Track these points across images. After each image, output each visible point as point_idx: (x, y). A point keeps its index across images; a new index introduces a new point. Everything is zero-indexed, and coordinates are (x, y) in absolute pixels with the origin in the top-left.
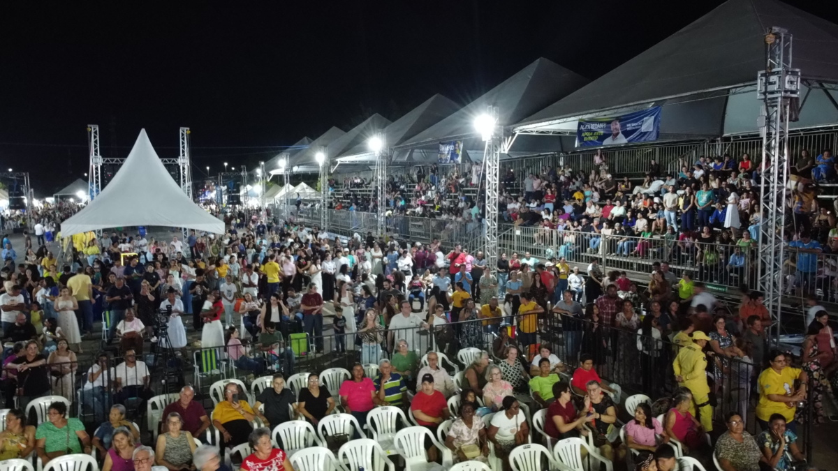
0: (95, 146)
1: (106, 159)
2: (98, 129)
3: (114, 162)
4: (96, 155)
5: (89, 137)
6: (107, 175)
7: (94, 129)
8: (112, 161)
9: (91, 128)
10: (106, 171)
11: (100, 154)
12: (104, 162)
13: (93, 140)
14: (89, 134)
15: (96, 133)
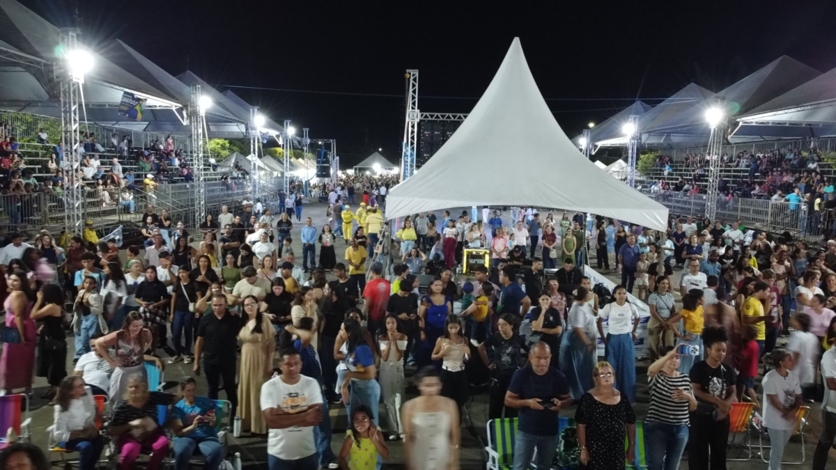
0: (413, 98)
1: (425, 114)
2: (417, 75)
3: (433, 119)
4: (413, 108)
5: (407, 86)
6: (424, 135)
7: (413, 74)
8: (432, 116)
9: (410, 74)
10: (424, 130)
11: (418, 109)
12: (422, 118)
13: (411, 90)
14: (407, 80)
15: (415, 80)
